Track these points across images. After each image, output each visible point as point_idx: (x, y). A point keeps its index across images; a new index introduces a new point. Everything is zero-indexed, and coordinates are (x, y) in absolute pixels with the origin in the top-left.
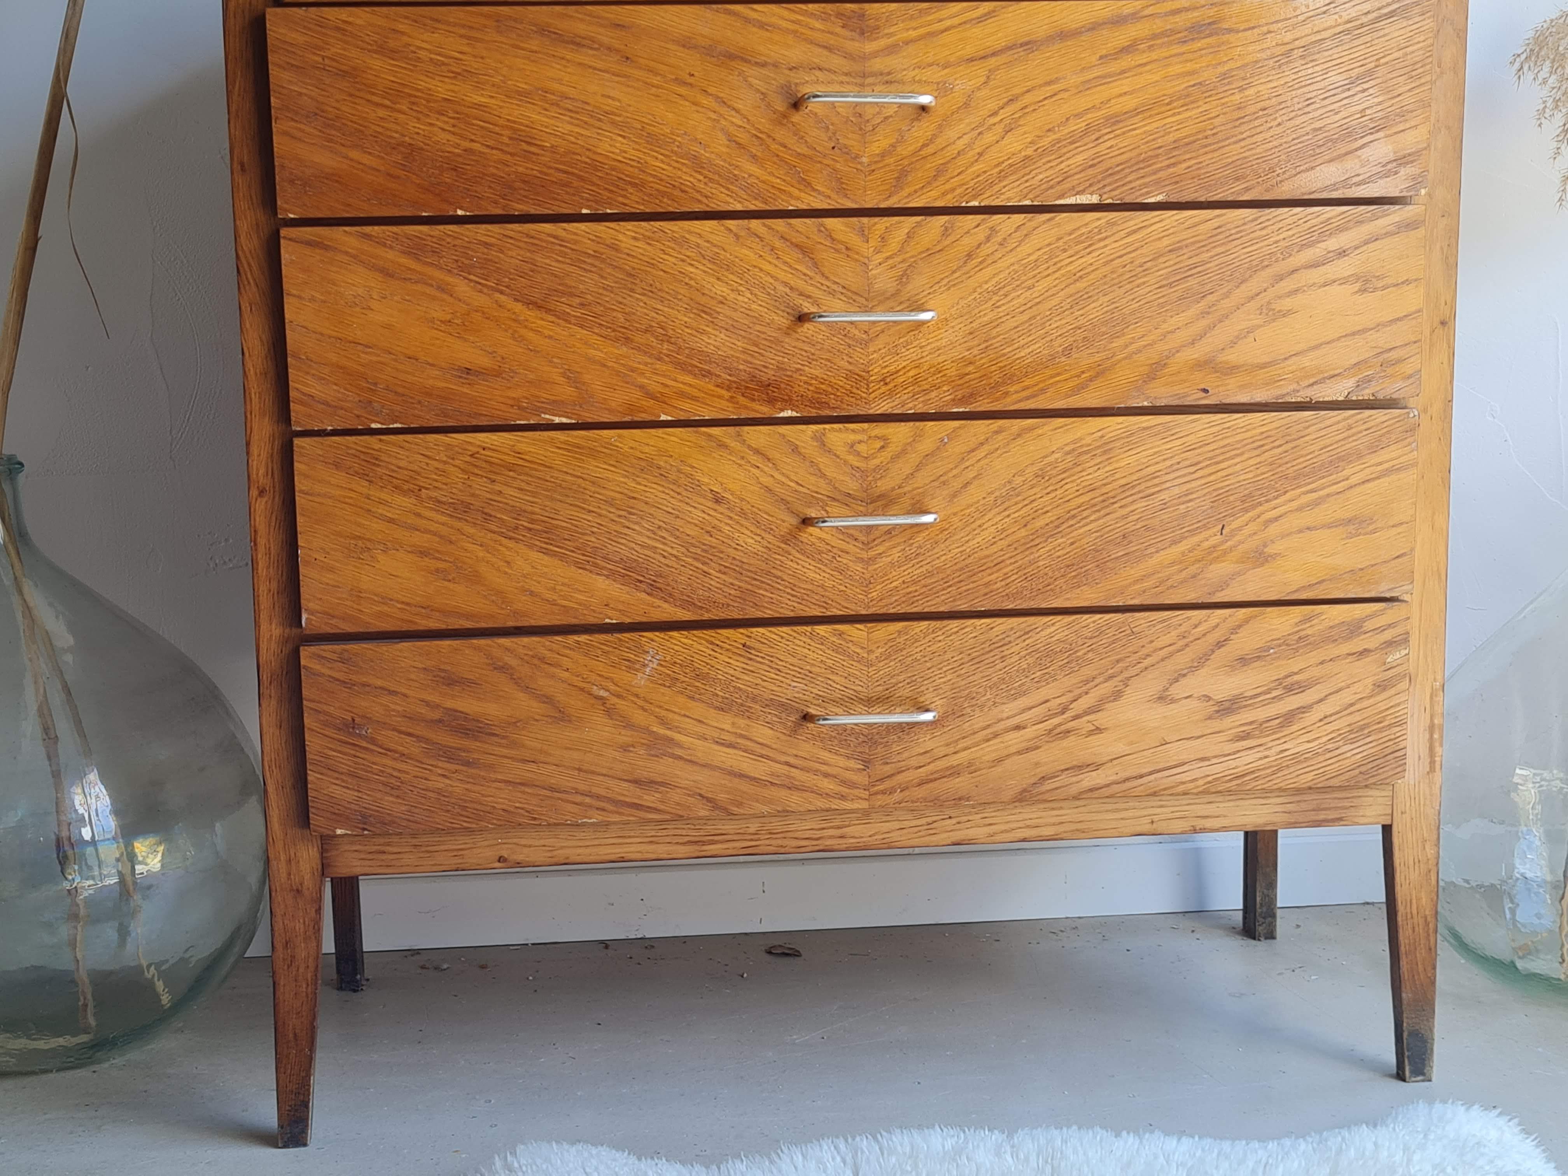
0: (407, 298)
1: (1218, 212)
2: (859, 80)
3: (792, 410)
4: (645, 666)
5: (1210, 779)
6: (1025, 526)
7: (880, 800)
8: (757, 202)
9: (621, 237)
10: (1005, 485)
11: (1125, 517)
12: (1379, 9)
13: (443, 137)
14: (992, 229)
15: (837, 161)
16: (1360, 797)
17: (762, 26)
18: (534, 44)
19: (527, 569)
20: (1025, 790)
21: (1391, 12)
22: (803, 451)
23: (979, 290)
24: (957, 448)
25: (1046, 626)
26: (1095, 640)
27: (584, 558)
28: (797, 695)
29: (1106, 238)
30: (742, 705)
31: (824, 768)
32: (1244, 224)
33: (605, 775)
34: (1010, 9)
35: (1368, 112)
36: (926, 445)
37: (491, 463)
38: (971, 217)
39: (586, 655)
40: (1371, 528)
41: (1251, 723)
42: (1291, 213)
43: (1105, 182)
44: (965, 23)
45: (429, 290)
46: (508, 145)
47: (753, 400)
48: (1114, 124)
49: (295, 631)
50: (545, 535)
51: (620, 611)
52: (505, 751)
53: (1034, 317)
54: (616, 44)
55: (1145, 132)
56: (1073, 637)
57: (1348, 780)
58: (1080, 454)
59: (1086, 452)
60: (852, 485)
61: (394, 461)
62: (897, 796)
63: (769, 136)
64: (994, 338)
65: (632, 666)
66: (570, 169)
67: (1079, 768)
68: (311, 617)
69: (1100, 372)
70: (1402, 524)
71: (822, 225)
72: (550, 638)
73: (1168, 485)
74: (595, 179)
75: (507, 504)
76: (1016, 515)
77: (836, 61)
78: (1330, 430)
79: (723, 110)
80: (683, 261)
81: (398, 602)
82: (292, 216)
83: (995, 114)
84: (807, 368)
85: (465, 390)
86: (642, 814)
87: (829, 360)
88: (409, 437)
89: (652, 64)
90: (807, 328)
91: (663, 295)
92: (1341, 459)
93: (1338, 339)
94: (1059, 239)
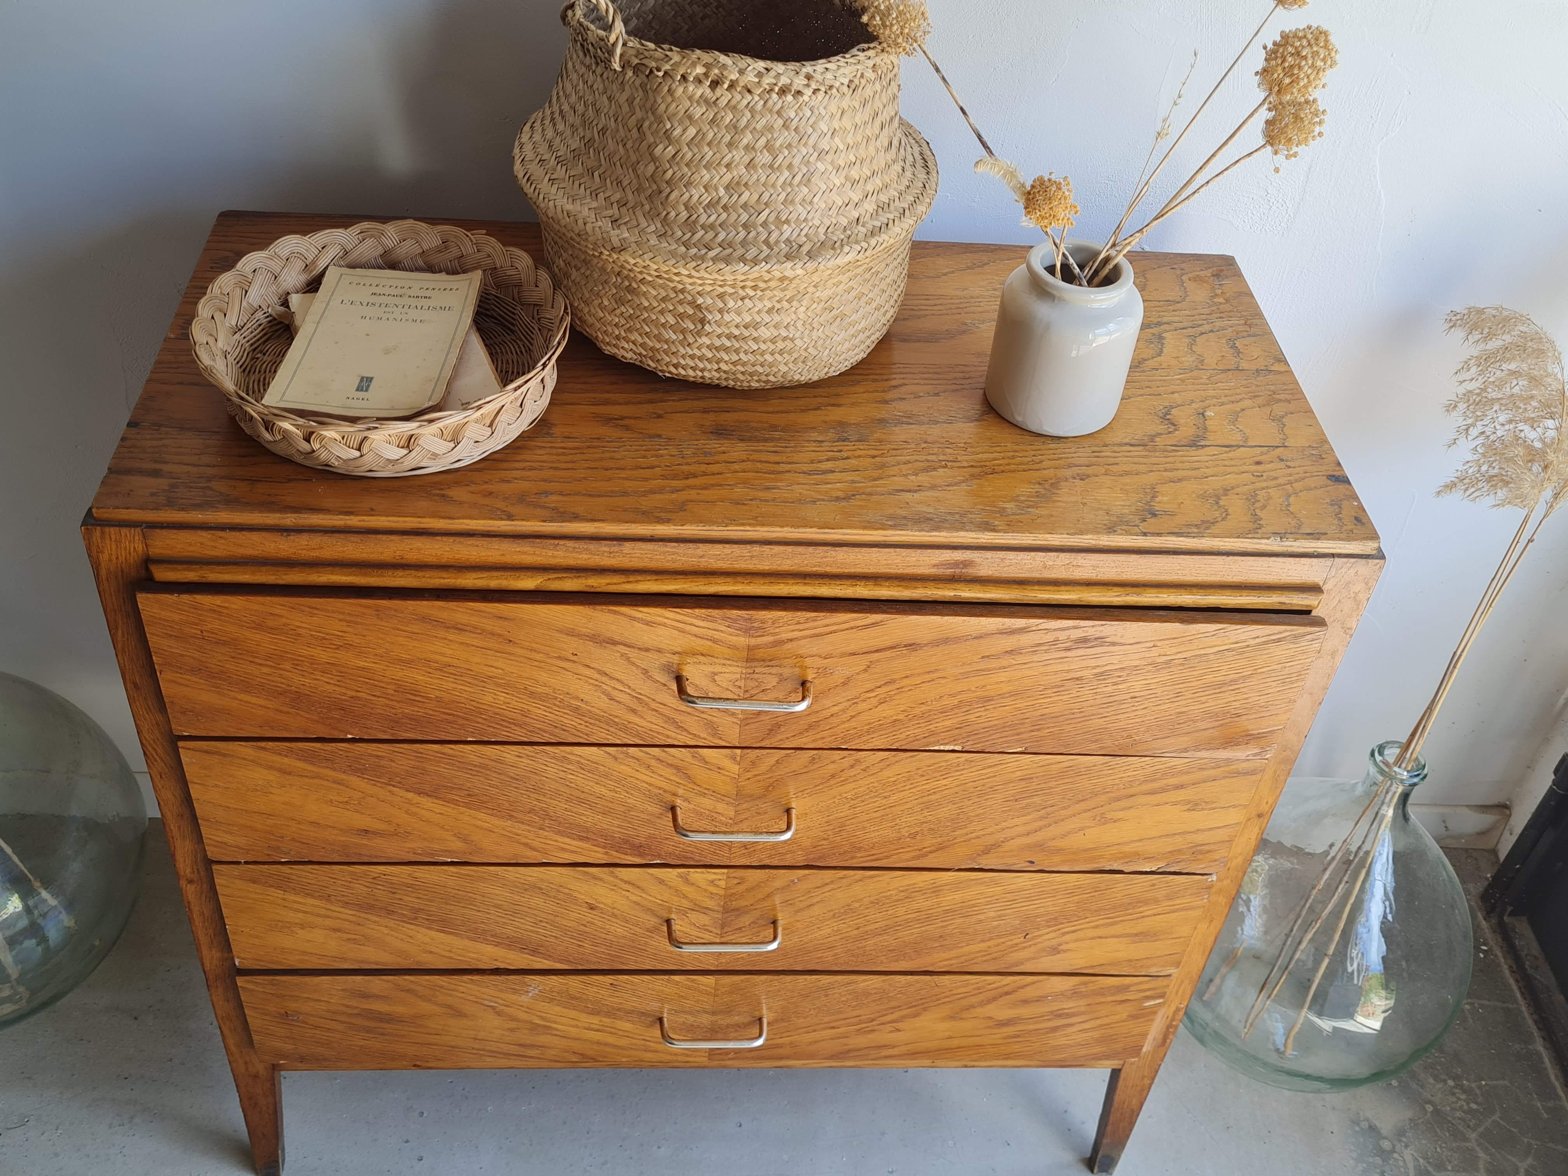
0: (306, 788)
3: (660, 860)
4: (528, 992)
6: (858, 928)
8: (635, 740)
9: (505, 755)
10: (843, 906)
11: (943, 927)
13: (330, 688)
14: (857, 761)
15: (714, 716)
16: (1099, 1059)
18: (415, 628)
19: (427, 940)
22: (669, 883)
23: (839, 797)
24: (805, 886)
25: (866, 980)
26: (905, 988)
27: (475, 935)
28: (654, 1009)
29: (963, 769)
30: (609, 1012)
32: (1094, 766)
33: (493, 1041)
36: (778, 884)
37: (390, 882)
38: (839, 752)
39: (478, 985)
40: (1153, 939)
42: (1140, 761)
43: (967, 739)
44: (850, 628)
45: (325, 783)
46: (392, 695)
47: (626, 854)
48: (985, 702)
49: (231, 967)
50: (440, 923)
52: (412, 1029)
53: (887, 815)
54: (499, 631)
55: (1015, 708)
56: (888, 987)
58: (913, 892)
59: (919, 892)
60: (711, 903)
61: (305, 880)
63: (649, 698)
64: (849, 825)
65: (517, 992)
66: (454, 712)
67: (879, 1047)
68: (240, 961)
69: (940, 849)
70: (1180, 938)
71: (696, 753)
73: (986, 911)
74: (480, 720)
76: (851, 923)
77: (719, 650)
79: (604, 679)
80: (564, 771)
82: (187, 734)
83: (872, 690)
85: (362, 842)
88: (316, 867)
89: (534, 645)
91: (547, 792)
92: (1139, 902)
93: (1160, 837)
94: (918, 769)
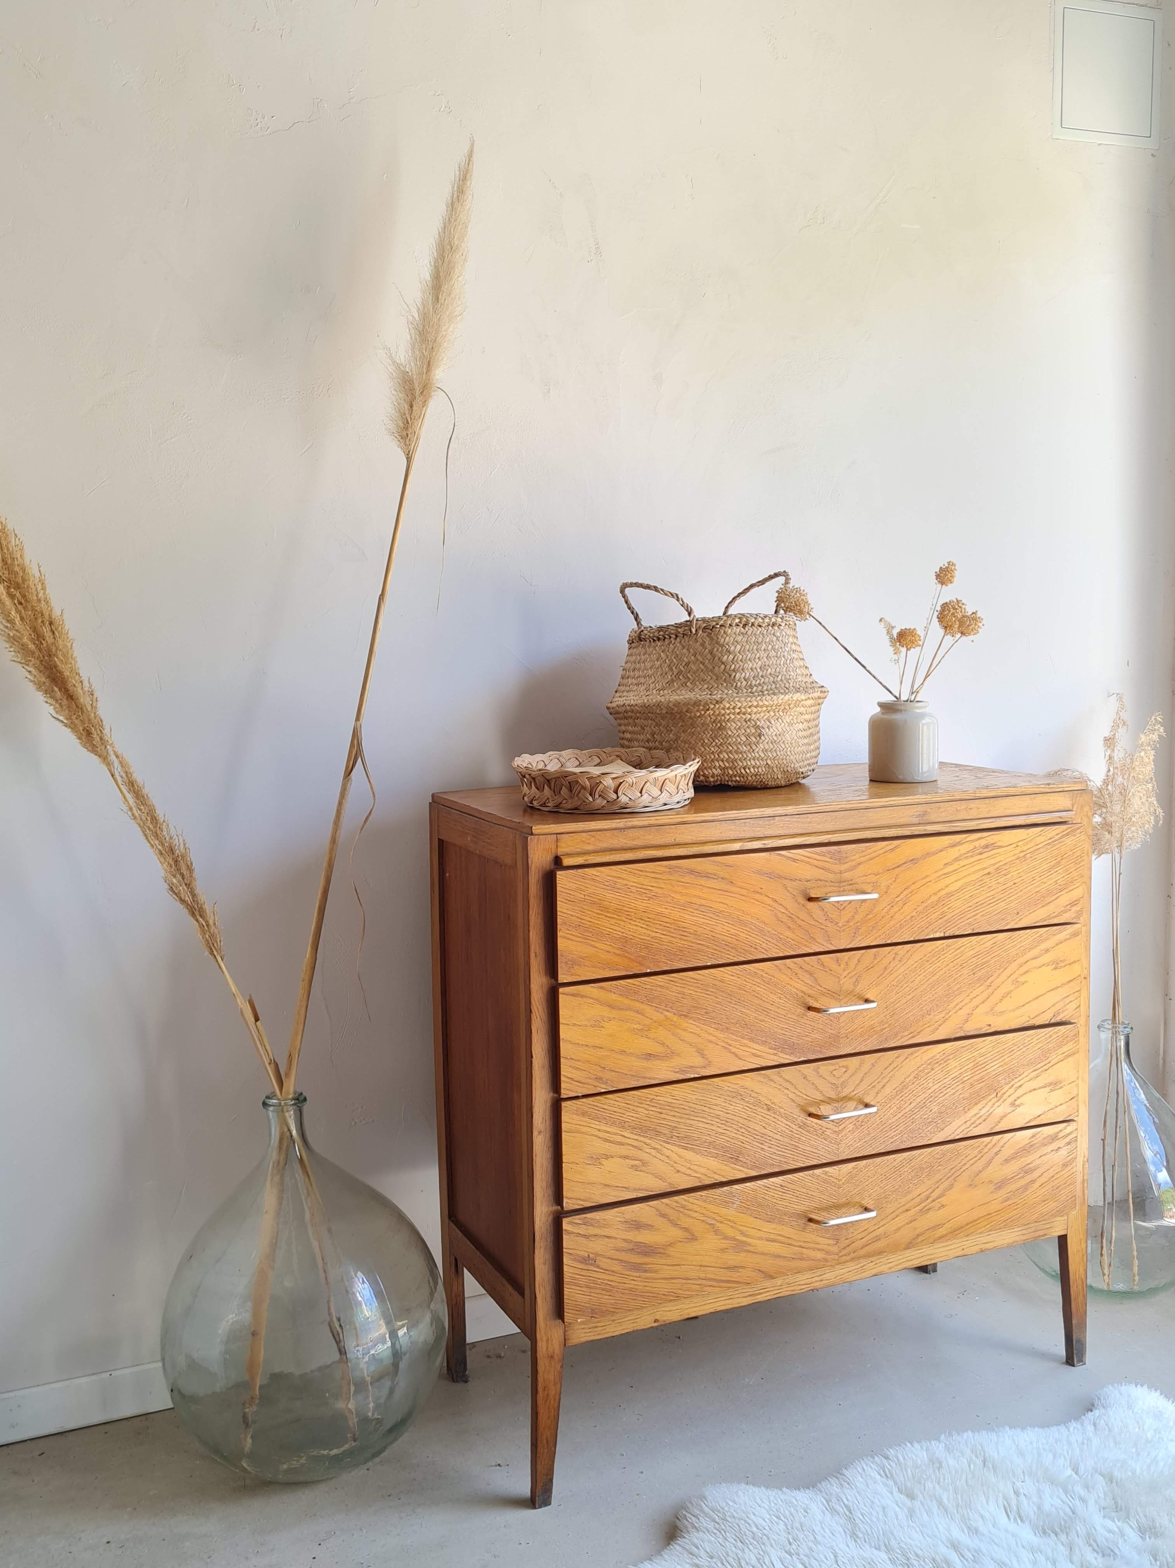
0: (622, 1019)
2: (838, 885)
3: (804, 1057)
4: (734, 1203)
5: (995, 1222)
7: (843, 1259)
8: (790, 951)
9: (726, 975)
10: (900, 1084)
11: (953, 1094)
12: (1063, 832)
13: (642, 931)
14: (895, 954)
15: (827, 926)
16: (1053, 1222)
19: (676, 1159)
20: (910, 1243)
21: (1068, 833)
22: (809, 1077)
23: (890, 985)
24: (879, 1068)
25: (920, 1155)
26: (941, 1160)
27: (704, 1149)
28: (806, 1208)
29: (946, 953)
30: (780, 1218)
31: (819, 1246)
32: (1004, 941)
33: (712, 1267)
35: (1058, 882)
36: (866, 1067)
39: (705, 1202)
40: (1061, 1085)
41: (1011, 1192)
43: (946, 926)
44: (886, 852)
45: (633, 1014)
46: (673, 933)
47: (786, 1054)
48: (950, 897)
49: (559, 1209)
50: (686, 1140)
51: (721, 1175)
52: (663, 1261)
53: (913, 996)
54: (725, 875)
55: (964, 900)
57: (1052, 1215)
58: (934, 1063)
59: (937, 1063)
60: (832, 1093)
61: (612, 1109)
62: (851, 1255)
63: (797, 917)
64: (895, 1008)
65: (727, 1204)
66: (703, 943)
67: (934, 1228)
68: (569, 1200)
69: (942, 1022)
70: (1072, 1081)
71: (819, 959)
72: (687, 1195)
73: (972, 1074)
75: (668, 1125)
76: (906, 1099)
77: (827, 875)
78: (1042, 1038)
79: (775, 905)
80: (755, 985)
81: (615, 1187)
82: (565, 981)
83: (899, 896)
84: (811, 1035)
85: (646, 1066)
86: (726, 1285)
87: (820, 1029)
88: (620, 1095)
89: (743, 884)
90: (812, 1014)
91: (745, 1003)
92: (1046, 1053)
94: (925, 956)
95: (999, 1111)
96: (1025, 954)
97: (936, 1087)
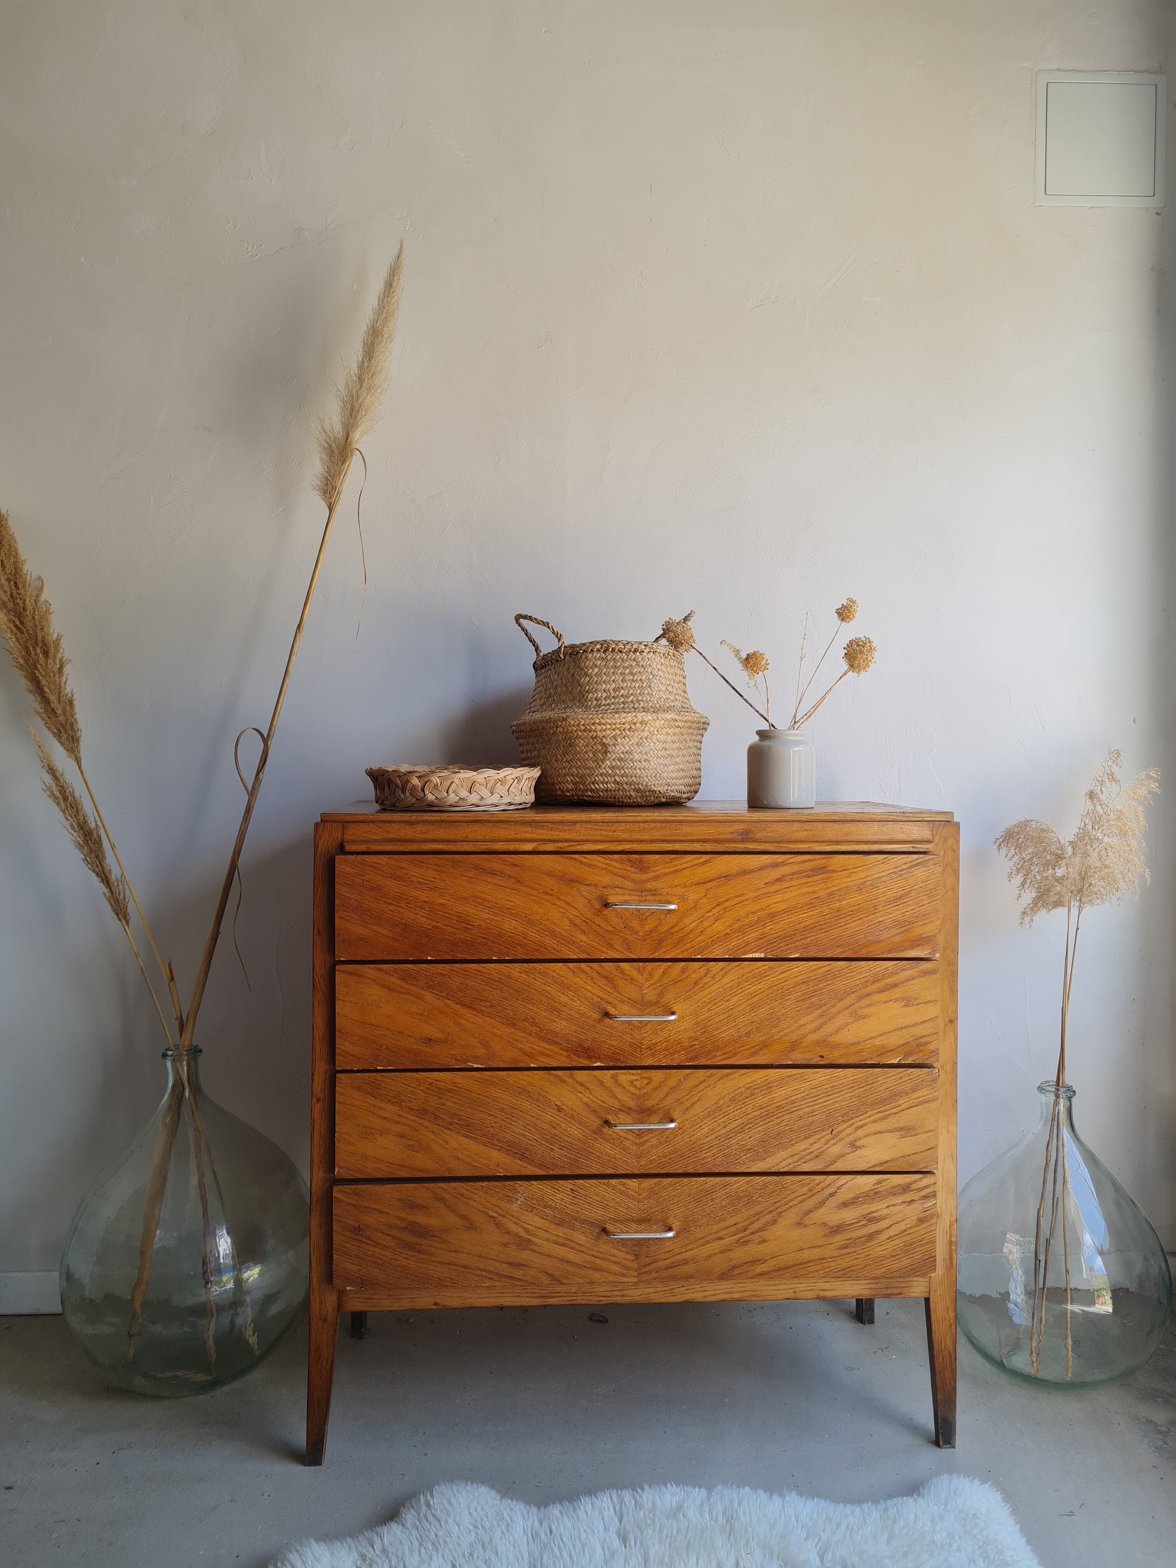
0: (400, 1001)
1: (828, 963)
2: (639, 894)
3: (601, 1063)
4: (517, 1200)
5: (826, 1270)
6: (725, 1127)
7: (644, 1277)
8: (584, 955)
9: (512, 971)
10: (713, 1105)
11: (778, 1124)
12: (912, 862)
13: (423, 920)
14: (708, 970)
15: (627, 934)
16: (911, 1282)
17: (589, 865)
18: (471, 874)
19: (456, 1146)
20: (723, 1274)
21: (918, 863)
22: (606, 1084)
23: (701, 1002)
24: (687, 1085)
25: (736, 1182)
26: (763, 1191)
27: (487, 1140)
28: (599, 1218)
29: (768, 975)
30: (570, 1222)
31: (613, 1258)
32: (842, 970)
33: (493, 1260)
34: (718, 859)
35: (907, 913)
36: (672, 1083)
37: (439, 1088)
38: (697, 963)
39: (486, 1193)
40: (913, 1133)
41: (850, 1239)
42: (866, 964)
43: (768, 947)
44: (695, 865)
45: (411, 998)
46: (455, 924)
47: (580, 1057)
48: (773, 917)
49: (331, 1175)
50: (467, 1127)
51: (505, 1169)
52: (440, 1245)
53: (730, 1016)
54: (513, 874)
55: (789, 922)
56: (750, 1189)
57: (904, 1273)
58: (754, 1089)
59: (758, 1088)
60: (631, 1103)
61: (389, 1087)
62: (653, 1275)
63: (592, 921)
64: (709, 1027)
65: (510, 1200)
66: (487, 937)
67: (756, 1262)
68: (341, 1170)
69: (764, 1046)
70: (931, 1131)
71: (619, 966)
72: (467, 1183)
73: (802, 1107)
74: (500, 942)
75: (448, 1111)
76: (720, 1121)
77: (627, 884)
78: (890, 1079)
79: (568, 907)
80: (545, 984)
81: (387, 1162)
82: (342, 959)
83: (710, 911)
84: (609, 1041)
85: (427, 1050)
86: (513, 1282)
87: (619, 1036)
88: (397, 1074)
89: (532, 884)
90: (607, 1020)
91: (534, 1001)
92: (896, 1095)
93: (894, 1031)
94: (743, 976)
95: (836, 1150)
96: (867, 987)
97: (755, 1113)
